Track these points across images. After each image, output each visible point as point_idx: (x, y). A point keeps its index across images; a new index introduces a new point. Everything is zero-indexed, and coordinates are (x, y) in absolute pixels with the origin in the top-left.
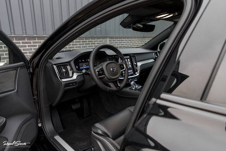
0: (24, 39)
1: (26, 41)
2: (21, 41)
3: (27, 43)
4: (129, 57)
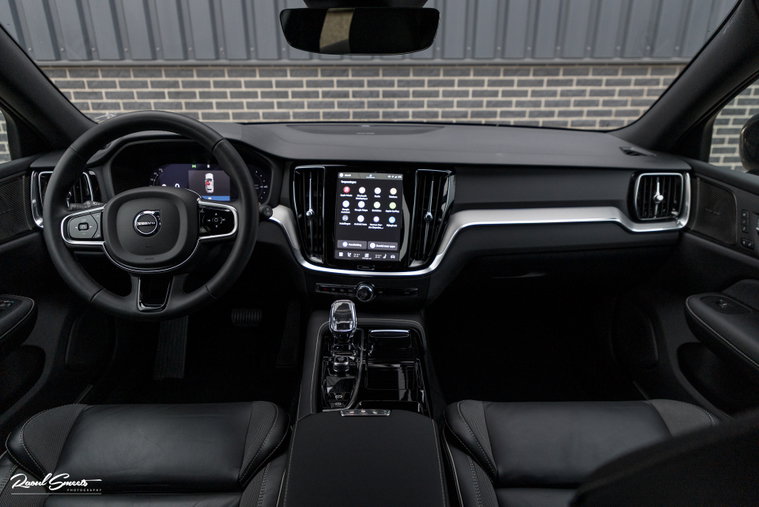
0: (344, 73)
1: (350, 78)
2: (335, 79)
3: (351, 84)
4: (400, 177)
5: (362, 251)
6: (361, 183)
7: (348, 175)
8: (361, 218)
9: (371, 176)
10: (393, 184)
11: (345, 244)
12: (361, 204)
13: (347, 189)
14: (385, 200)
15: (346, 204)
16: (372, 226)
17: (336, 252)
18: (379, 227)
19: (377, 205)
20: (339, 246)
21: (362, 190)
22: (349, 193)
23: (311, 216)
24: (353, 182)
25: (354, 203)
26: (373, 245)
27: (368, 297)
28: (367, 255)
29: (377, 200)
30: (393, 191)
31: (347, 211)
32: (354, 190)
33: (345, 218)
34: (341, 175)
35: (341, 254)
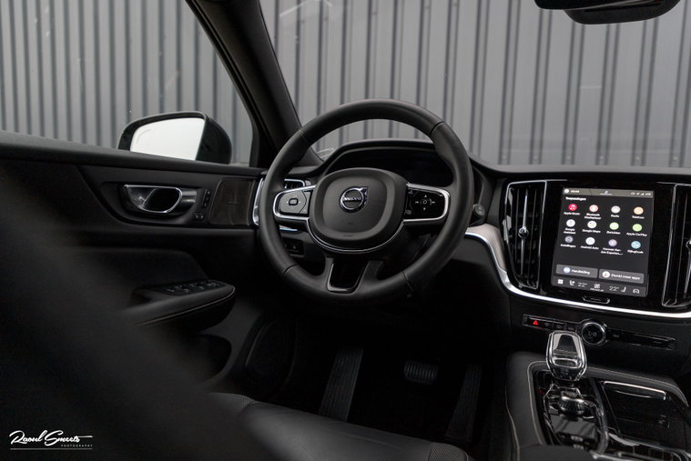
4: (649, 194)
5: (591, 280)
6: (592, 200)
7: (577, 191)
8: (590, 241)
9: (606, 193)
10: (640, 202)
11: (567, 270)
12: (592, 225)
13: (573, 207)
14: (627, 221)
15: (571, 223)
16: (605, 251)
17: (553, 278)
18: (617, 252)
19: (614, 226)
20: (558, 272)
21: (594, 208)
22: (575, 211)
23: (524, 235)
24: (581, 199)
25: (581, 223)
26: (606, 274)
27: (596, 339)
28: (597, 286)
29: (615, 220)
30: (639, 211)
31: (572, 232)
32: (583, 208)
33: (568, 239)
34: (567, 191)
35: (560, 282)
